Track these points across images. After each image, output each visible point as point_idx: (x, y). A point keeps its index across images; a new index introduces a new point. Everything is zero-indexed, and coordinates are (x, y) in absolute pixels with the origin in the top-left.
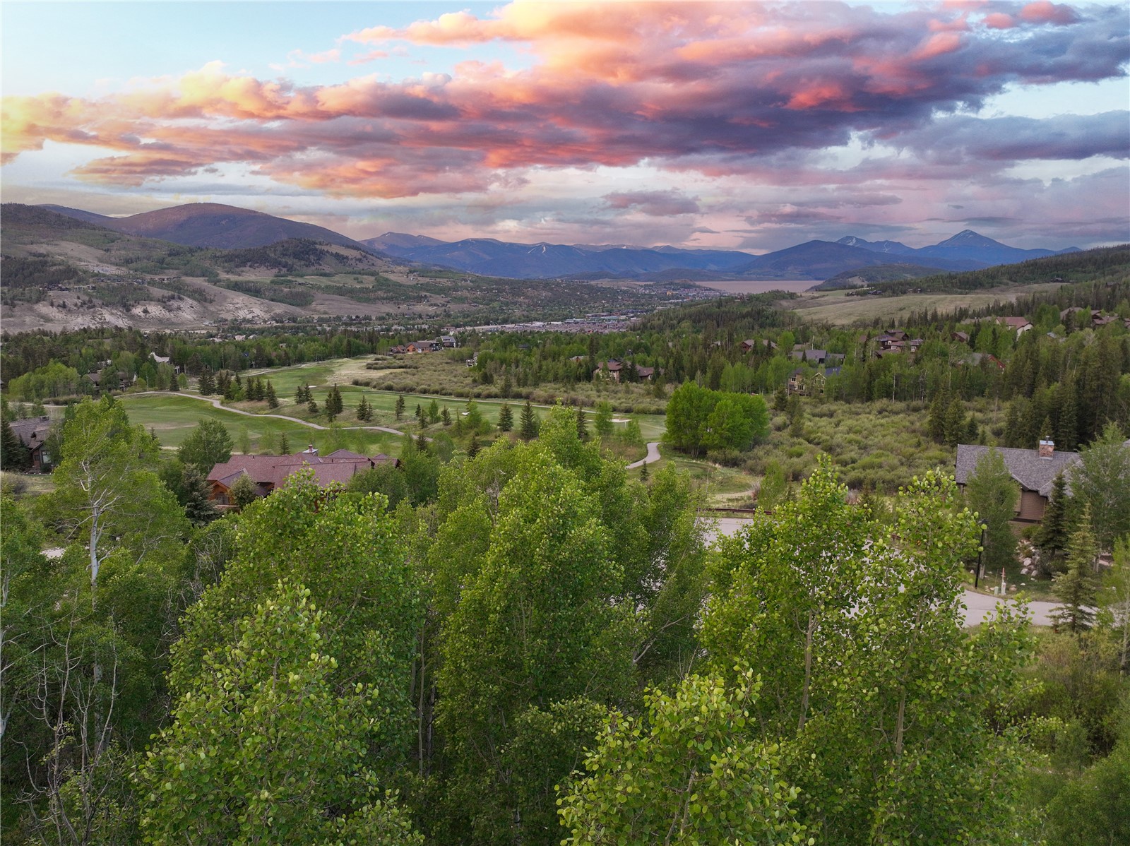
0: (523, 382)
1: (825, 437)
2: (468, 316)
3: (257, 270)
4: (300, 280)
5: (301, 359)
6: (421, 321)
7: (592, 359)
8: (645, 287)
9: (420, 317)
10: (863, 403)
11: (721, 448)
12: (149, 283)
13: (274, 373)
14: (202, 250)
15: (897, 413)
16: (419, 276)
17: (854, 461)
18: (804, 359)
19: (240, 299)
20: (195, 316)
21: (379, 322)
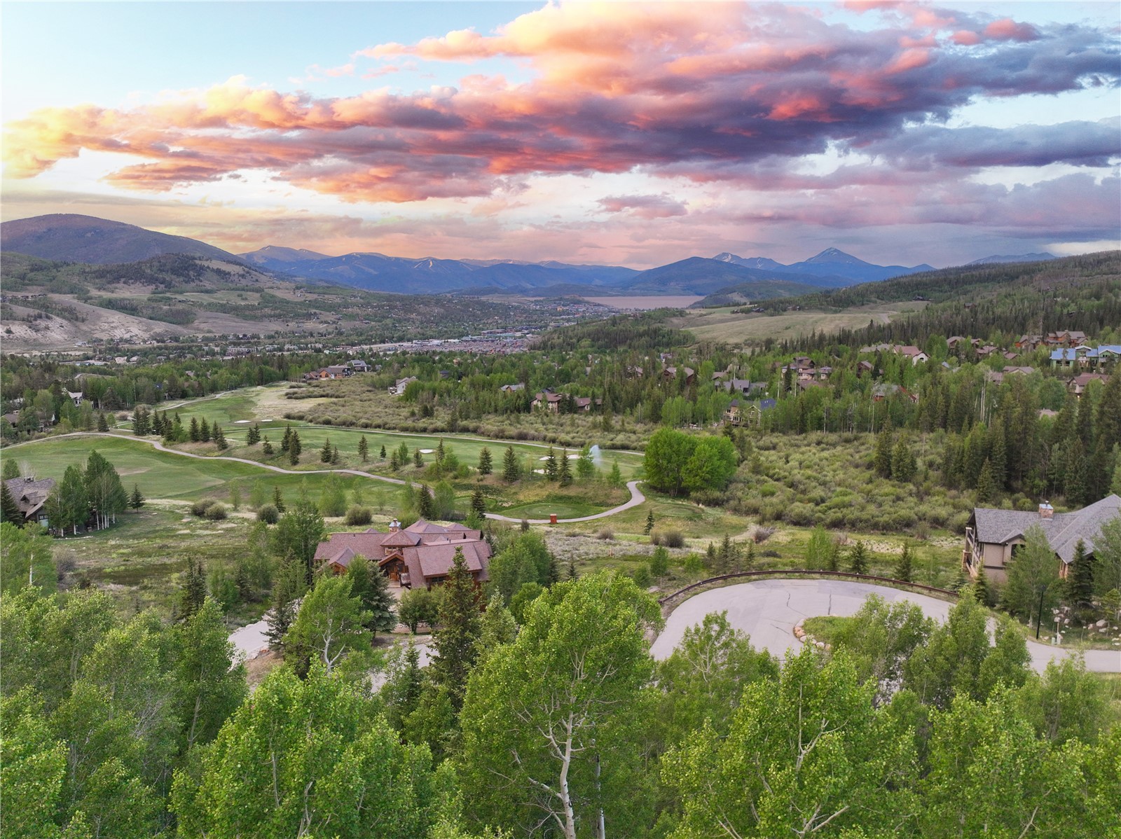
2: (361, 335)
3: (132, 286)
4: (180, 297)
6: (313, 340)
7: (527, 390)
8: (536, 303)
9: (312, 335)
12: (11, 301)
13: (191, 404)
14: (68, 265)
16: (306, 292)
19: (116, 317)
20: (66, 336)
21: (267, 341)
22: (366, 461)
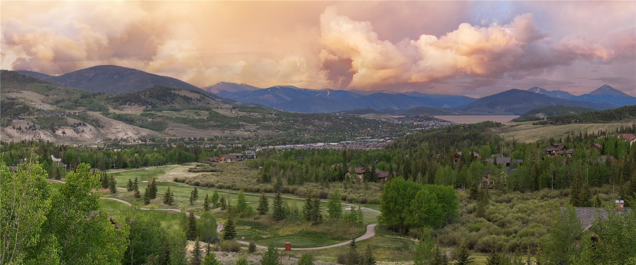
0: (291, 182)
1: (500, 216)
2: (271, 138)
3: (133, 107)
4: (159, 114)
5: (146, 164)
7: (345, 166)
8: (399, 119)
9: (238, 139)
10: (532, 191)
11: (420, 226)
12: (67, 115)
13: (126, 172)
14: (100, 94)
15: (554, 198)
16: (239, 111)
17: (516, 232)
18: (495, 163)
19: (121, 125)
20: (92, 136)
21: (209, 142)
22: (192, 204)
